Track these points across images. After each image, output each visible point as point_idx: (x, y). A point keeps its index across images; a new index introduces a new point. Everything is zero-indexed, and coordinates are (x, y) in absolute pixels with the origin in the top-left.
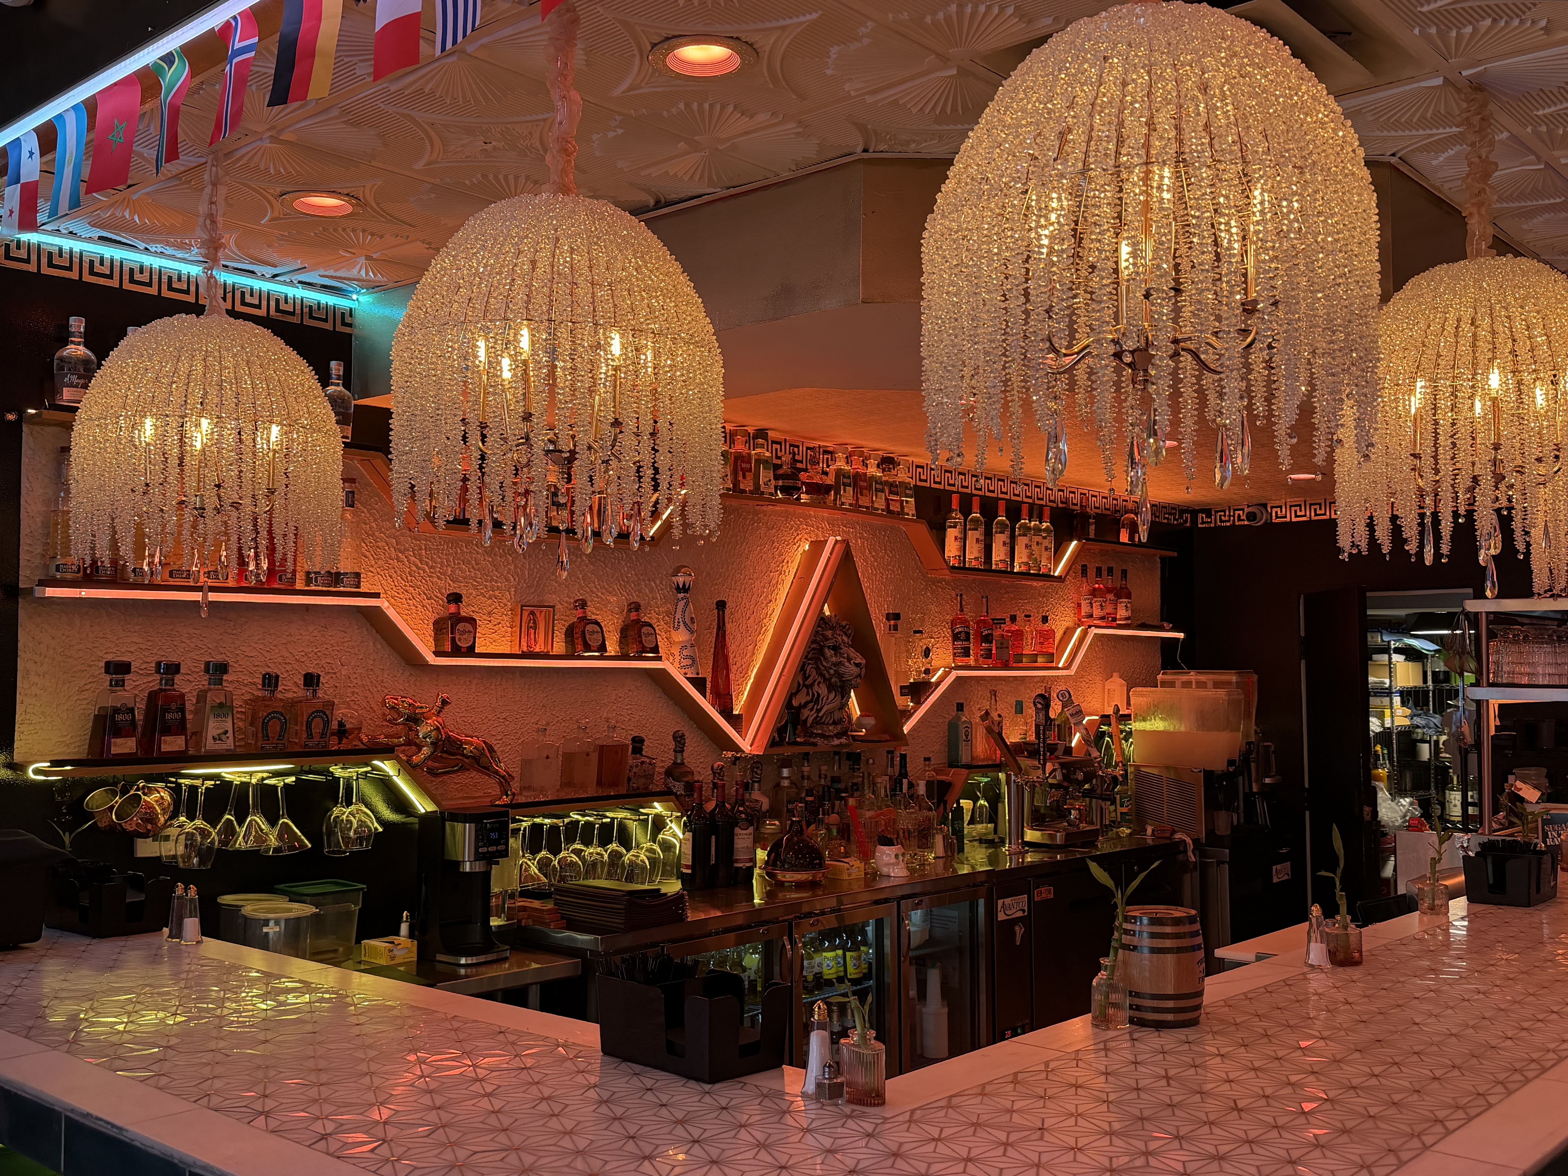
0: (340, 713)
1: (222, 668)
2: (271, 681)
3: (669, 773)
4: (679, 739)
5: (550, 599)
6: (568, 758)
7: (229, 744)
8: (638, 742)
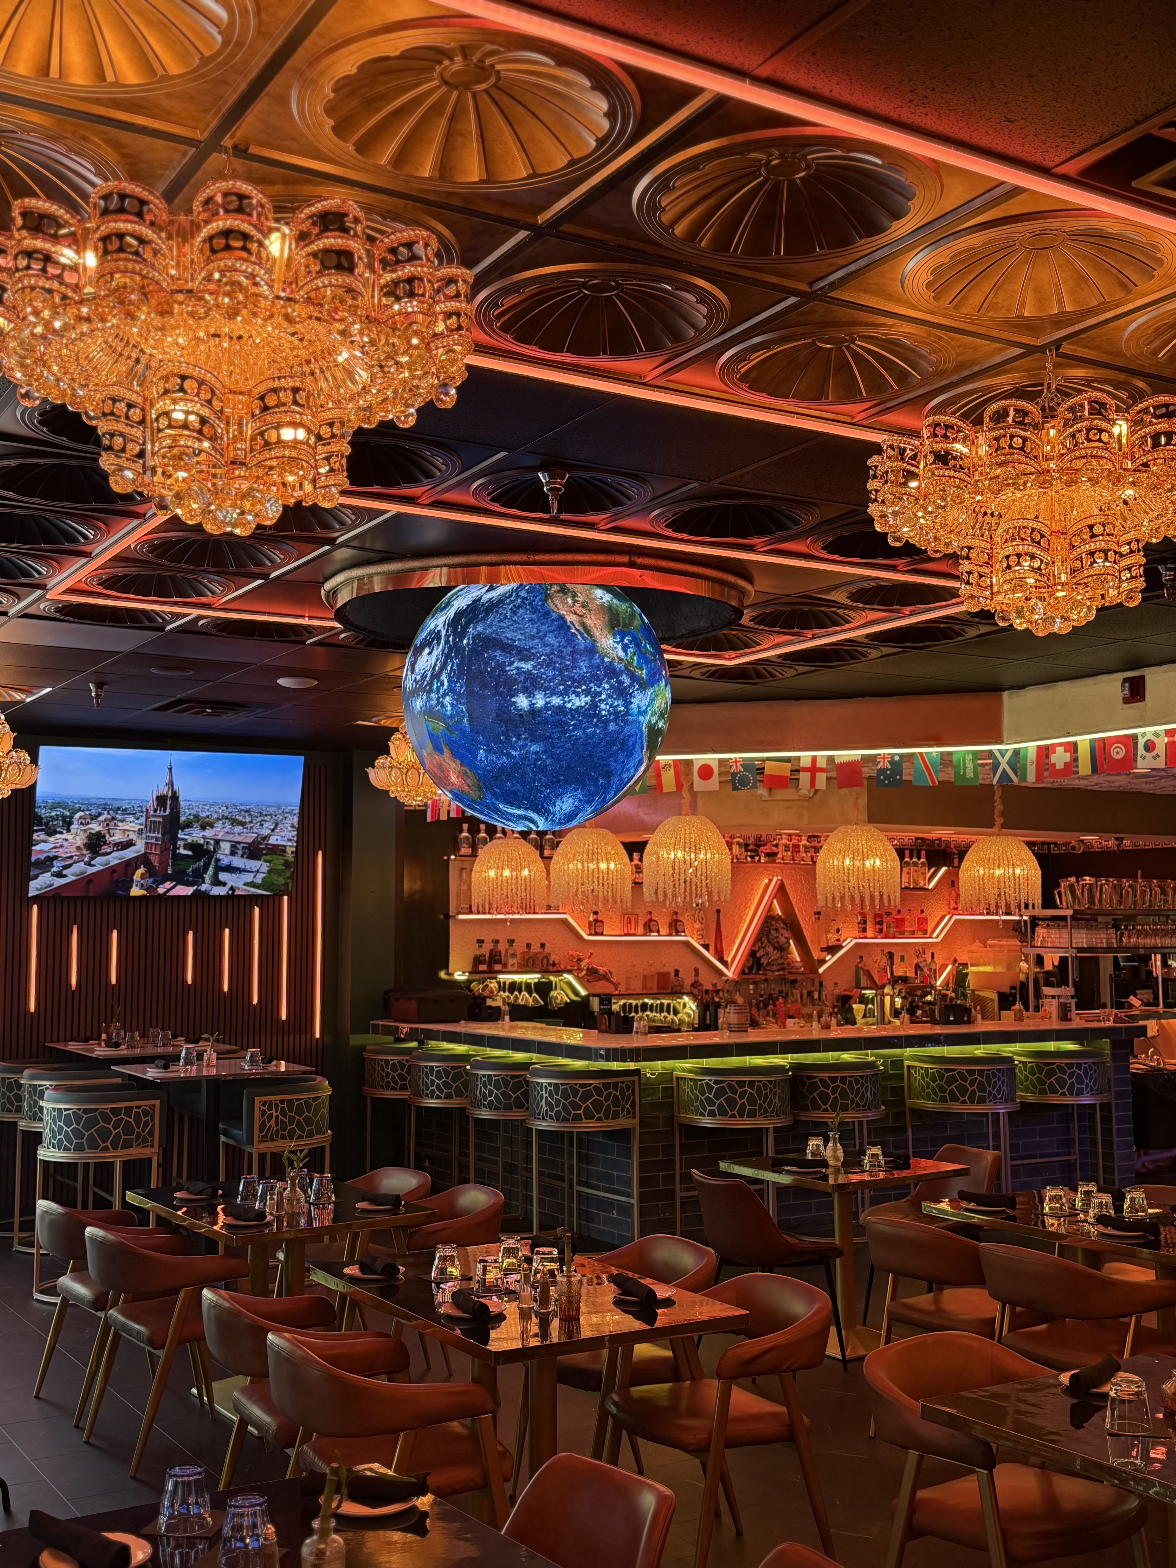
0: (552, 958)
1: (513, 941)
2: (529, 946)
3: (692, 985)
4: (696, 970)
5: (637, 911)
6: (645, 977)
7: (515, 968)
8: (677, 972)
